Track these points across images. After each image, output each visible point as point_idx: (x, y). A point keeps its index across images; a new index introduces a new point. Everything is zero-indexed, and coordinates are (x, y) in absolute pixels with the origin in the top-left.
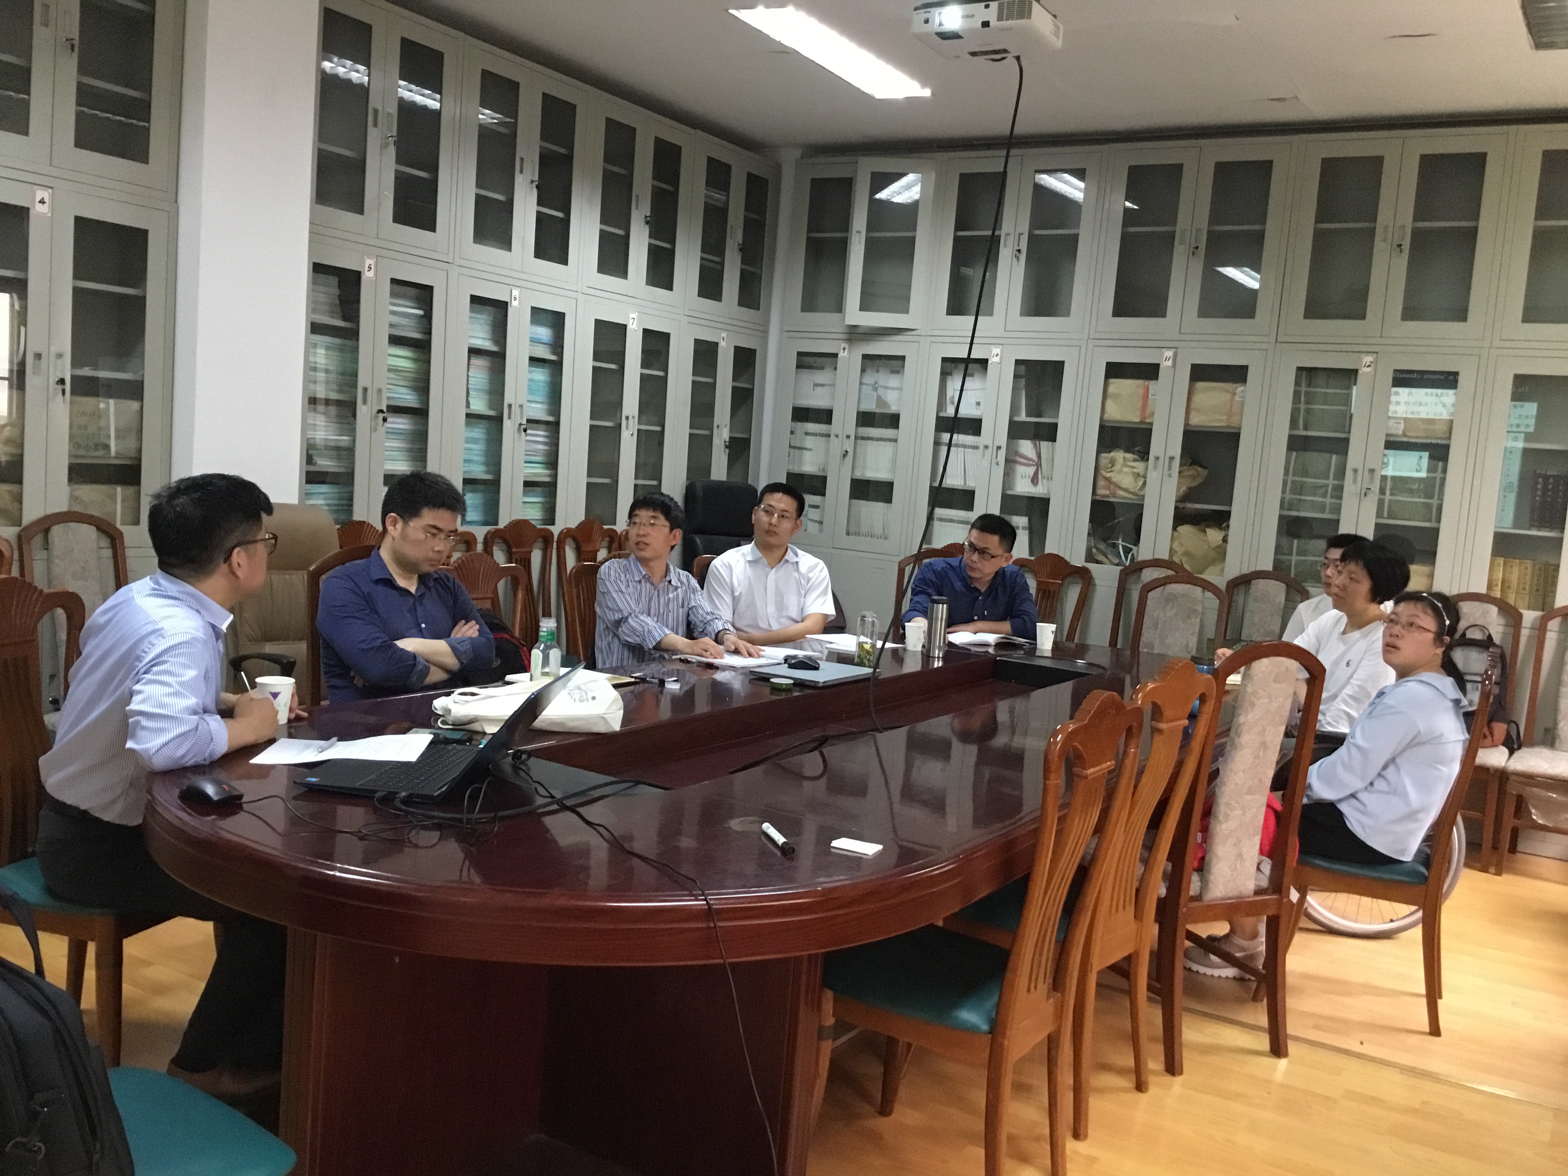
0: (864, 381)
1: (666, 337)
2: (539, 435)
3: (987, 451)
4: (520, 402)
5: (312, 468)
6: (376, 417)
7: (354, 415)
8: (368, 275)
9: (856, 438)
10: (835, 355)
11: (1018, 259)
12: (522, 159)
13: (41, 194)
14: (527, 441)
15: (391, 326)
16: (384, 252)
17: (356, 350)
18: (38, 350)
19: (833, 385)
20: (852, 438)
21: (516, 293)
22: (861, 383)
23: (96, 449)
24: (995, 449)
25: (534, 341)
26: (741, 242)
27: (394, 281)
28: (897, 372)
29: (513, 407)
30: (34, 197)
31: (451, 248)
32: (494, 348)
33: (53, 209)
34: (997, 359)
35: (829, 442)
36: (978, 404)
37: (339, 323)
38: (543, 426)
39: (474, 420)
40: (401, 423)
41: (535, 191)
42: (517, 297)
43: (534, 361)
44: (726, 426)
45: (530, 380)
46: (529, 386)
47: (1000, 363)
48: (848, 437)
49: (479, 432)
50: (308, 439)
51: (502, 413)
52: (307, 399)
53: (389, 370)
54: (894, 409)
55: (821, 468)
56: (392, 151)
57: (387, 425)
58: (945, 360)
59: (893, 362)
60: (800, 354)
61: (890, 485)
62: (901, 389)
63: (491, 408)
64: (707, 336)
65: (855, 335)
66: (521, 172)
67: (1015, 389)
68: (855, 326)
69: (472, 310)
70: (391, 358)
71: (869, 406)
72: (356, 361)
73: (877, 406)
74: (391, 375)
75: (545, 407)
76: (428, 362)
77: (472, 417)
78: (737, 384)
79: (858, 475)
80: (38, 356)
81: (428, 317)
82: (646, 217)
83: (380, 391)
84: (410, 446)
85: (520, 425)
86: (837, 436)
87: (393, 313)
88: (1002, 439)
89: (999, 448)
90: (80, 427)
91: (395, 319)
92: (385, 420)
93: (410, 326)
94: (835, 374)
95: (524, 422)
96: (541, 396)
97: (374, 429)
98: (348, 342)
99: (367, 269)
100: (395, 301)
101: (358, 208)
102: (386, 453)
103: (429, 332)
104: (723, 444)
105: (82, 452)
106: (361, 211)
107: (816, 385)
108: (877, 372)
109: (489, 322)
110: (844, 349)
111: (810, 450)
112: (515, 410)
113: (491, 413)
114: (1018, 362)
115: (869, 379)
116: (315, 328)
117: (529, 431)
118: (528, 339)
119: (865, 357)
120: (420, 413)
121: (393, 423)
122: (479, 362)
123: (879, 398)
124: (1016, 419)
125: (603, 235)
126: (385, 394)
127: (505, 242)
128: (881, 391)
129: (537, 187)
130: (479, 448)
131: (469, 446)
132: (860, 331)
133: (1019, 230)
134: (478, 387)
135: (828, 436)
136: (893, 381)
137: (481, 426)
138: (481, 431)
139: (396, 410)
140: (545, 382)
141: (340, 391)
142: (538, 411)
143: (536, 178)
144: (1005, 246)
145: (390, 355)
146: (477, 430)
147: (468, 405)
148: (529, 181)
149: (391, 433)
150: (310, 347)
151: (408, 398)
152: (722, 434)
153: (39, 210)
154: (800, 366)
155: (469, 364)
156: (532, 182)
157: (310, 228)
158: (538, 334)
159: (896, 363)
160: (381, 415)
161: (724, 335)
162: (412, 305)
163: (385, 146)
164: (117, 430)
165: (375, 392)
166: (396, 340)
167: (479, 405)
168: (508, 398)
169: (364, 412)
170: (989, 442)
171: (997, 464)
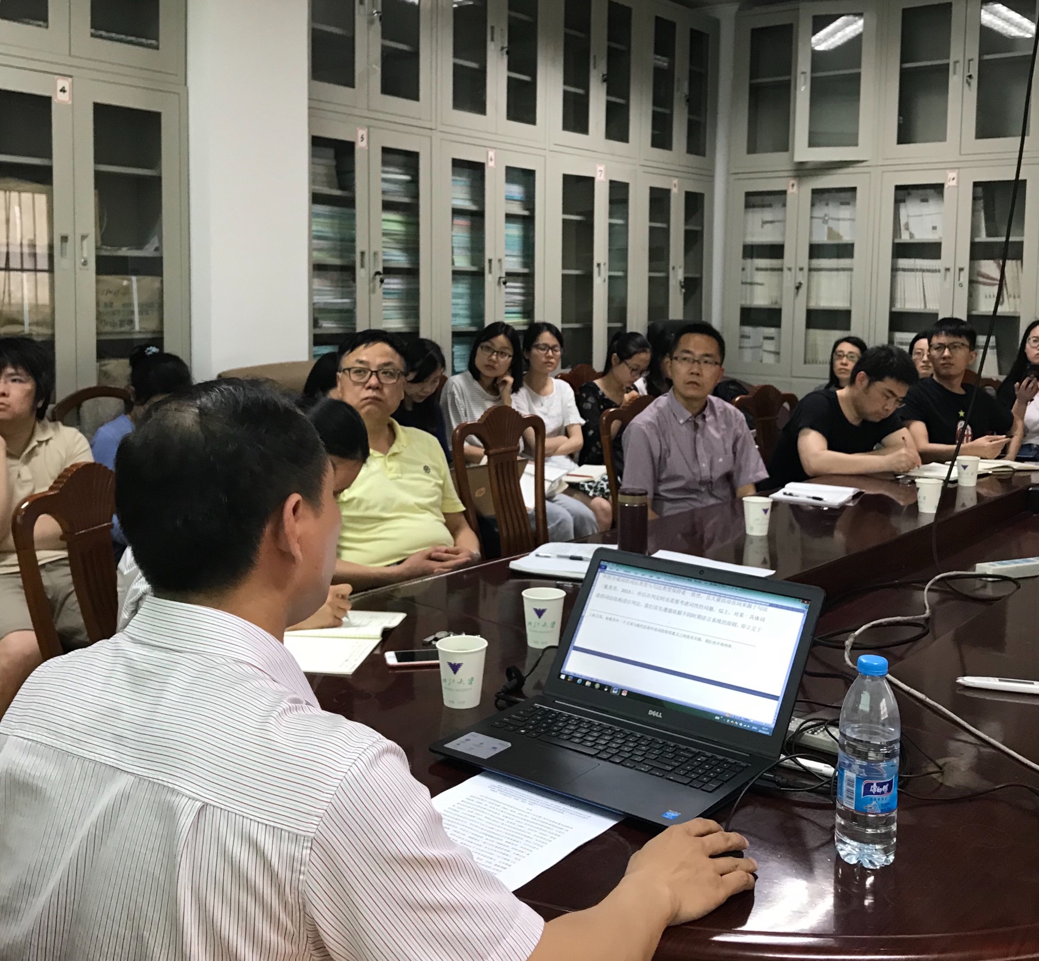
0: (815, 214)
1: (626, 185)
2: (516, 287)
3: (948, 274)
4: (500, 256)
5: (318, 331)
6: (374, 279)
7: (354, 280)
8: (361, 145)
9: (810, 270)
10: (784, 192)
11: (969, 84)
12: (492, 28)
13: (62, 83)
14: (507, 293)
15: (384, 192)
16: (373, 122)
17: (353, 217)
18: (64, 233)
19: (783, 221)
20: (806, 270)
21: (491, 154)
22: (812, 217)
23: (121, 326)
24: (957, 270)
25: (509, 199)
26: (687, 94)
27: (386, 151)
28: (848, 204)
29: (493, 262)
30: (56, 87)
31: (434, 116)
32: (473, 208)
33: (73, 97)
34: (954, 183)
35: (782, 276)
36: (934, 228)
37: (337, 192)
38: (521, 279)
39: (458, 277)
40: (395, 284)
41: (505, 58)
42: (493, 157)
43: (510, 218)
44: (680, 268)
45: (507, 236)
46: (506, 241)
47: (958, 186)
48: (801, 269)
49: (462, 288)
50: (314, 304)
51: (483, 269)
52: (311, 267)
53: (384, 234)
54: (846, 239)
55: (774, 301)
56: (377, 26)
57: (384, 286)
58: (898, 188)
59: (843, 195)
60: (748, 194)
61: (847, 313)
62: (853, 220)
63: (473, 264)
64: (660, 184)
65: (803, 171)
66: (492, 40)
67: (974, 211)
68: (802, 163)
69: (454, 173)
70: (383, 222)
71: (821, 238)
72: (353, 227)
73: (829, 237)
74: (385, 239)
75: (520, 260)
76: (417, 224)
77: (457, 274)
78: (690, 227)
79: (813, 305)
80: (64, 239)
81: (415, 182)
82: (603, 75)
83: (375, 254)
84: (404, 304)
85: (500, 278)
86: (790, 269)
87: (384, 180)
88: (964, 259)
89: (961, 270)
90: (106, 305)
91: (387, 186)
92: (382, 281)
93: (401, 192)
94: (785, 212)
95: (504, 275)
96: (516, 249)
97: (372, 291)
98: (345, 210)
99: (360, 139)
100: (386, 169)
101: (349, 81)
102: (384, 312)
103: (416, 196)
104: (678, 284)
105: (108, 329)
106: (352, 85)
107: (765, 223)
108: (827, 204)
109: (468, 184)
110: (793, 185)
111: (762, 284)
112: (495, 264)
113: (474, 269)
114: (976, 184)
115: (820, 211)
116: (317, 198)
117: (508, 284)
118: (503, 198)
119: (816, 192)
120: (411, 273)
121: (388, 284)
122: (462, 222)
123: (830, 230)
124: (977, 240)
125: (566, 95)
126: (381, 257)
127: (479, 107)
128: (831, 224)
129: (508, 53)
130: (463, 302)
131: (456, 301)
132: (808, 166)
133: (968, 57)
134: (461, 245)
135: (781, 270)
136: (845, 212)
137: (466, 281)
138: (464, 286)
139: (389, 271)
140: (519, 237)
141: (341, 257)
142: (514, 264)
143: (506, 45)
144: (955, 73)
145: (384, 220)
146: (461, 285)
147: (453, 263)
148: (499, 48)
149: (386, 293)
150: (313, 215)
151: (399, 259)
152: (677, 275)
153: (60, 99)
154: (748, 206)
155: (452, 224)
156: (502, 48)
157: (309, 104)
158: (511, 192)
159: (848, 194)
160: (378, 277)
161: (675, 181)
162: (400, 171)
163: (371, 22)
164: (140, 305)
165: (372, 254)
166: (388, 206)
167: (463, 262)
168: (488, 254)
169: (362, 274)
170: (950, 265)
171: (961, 285)
